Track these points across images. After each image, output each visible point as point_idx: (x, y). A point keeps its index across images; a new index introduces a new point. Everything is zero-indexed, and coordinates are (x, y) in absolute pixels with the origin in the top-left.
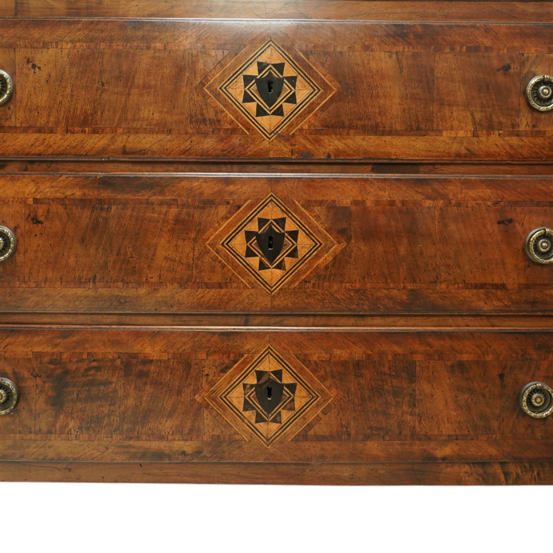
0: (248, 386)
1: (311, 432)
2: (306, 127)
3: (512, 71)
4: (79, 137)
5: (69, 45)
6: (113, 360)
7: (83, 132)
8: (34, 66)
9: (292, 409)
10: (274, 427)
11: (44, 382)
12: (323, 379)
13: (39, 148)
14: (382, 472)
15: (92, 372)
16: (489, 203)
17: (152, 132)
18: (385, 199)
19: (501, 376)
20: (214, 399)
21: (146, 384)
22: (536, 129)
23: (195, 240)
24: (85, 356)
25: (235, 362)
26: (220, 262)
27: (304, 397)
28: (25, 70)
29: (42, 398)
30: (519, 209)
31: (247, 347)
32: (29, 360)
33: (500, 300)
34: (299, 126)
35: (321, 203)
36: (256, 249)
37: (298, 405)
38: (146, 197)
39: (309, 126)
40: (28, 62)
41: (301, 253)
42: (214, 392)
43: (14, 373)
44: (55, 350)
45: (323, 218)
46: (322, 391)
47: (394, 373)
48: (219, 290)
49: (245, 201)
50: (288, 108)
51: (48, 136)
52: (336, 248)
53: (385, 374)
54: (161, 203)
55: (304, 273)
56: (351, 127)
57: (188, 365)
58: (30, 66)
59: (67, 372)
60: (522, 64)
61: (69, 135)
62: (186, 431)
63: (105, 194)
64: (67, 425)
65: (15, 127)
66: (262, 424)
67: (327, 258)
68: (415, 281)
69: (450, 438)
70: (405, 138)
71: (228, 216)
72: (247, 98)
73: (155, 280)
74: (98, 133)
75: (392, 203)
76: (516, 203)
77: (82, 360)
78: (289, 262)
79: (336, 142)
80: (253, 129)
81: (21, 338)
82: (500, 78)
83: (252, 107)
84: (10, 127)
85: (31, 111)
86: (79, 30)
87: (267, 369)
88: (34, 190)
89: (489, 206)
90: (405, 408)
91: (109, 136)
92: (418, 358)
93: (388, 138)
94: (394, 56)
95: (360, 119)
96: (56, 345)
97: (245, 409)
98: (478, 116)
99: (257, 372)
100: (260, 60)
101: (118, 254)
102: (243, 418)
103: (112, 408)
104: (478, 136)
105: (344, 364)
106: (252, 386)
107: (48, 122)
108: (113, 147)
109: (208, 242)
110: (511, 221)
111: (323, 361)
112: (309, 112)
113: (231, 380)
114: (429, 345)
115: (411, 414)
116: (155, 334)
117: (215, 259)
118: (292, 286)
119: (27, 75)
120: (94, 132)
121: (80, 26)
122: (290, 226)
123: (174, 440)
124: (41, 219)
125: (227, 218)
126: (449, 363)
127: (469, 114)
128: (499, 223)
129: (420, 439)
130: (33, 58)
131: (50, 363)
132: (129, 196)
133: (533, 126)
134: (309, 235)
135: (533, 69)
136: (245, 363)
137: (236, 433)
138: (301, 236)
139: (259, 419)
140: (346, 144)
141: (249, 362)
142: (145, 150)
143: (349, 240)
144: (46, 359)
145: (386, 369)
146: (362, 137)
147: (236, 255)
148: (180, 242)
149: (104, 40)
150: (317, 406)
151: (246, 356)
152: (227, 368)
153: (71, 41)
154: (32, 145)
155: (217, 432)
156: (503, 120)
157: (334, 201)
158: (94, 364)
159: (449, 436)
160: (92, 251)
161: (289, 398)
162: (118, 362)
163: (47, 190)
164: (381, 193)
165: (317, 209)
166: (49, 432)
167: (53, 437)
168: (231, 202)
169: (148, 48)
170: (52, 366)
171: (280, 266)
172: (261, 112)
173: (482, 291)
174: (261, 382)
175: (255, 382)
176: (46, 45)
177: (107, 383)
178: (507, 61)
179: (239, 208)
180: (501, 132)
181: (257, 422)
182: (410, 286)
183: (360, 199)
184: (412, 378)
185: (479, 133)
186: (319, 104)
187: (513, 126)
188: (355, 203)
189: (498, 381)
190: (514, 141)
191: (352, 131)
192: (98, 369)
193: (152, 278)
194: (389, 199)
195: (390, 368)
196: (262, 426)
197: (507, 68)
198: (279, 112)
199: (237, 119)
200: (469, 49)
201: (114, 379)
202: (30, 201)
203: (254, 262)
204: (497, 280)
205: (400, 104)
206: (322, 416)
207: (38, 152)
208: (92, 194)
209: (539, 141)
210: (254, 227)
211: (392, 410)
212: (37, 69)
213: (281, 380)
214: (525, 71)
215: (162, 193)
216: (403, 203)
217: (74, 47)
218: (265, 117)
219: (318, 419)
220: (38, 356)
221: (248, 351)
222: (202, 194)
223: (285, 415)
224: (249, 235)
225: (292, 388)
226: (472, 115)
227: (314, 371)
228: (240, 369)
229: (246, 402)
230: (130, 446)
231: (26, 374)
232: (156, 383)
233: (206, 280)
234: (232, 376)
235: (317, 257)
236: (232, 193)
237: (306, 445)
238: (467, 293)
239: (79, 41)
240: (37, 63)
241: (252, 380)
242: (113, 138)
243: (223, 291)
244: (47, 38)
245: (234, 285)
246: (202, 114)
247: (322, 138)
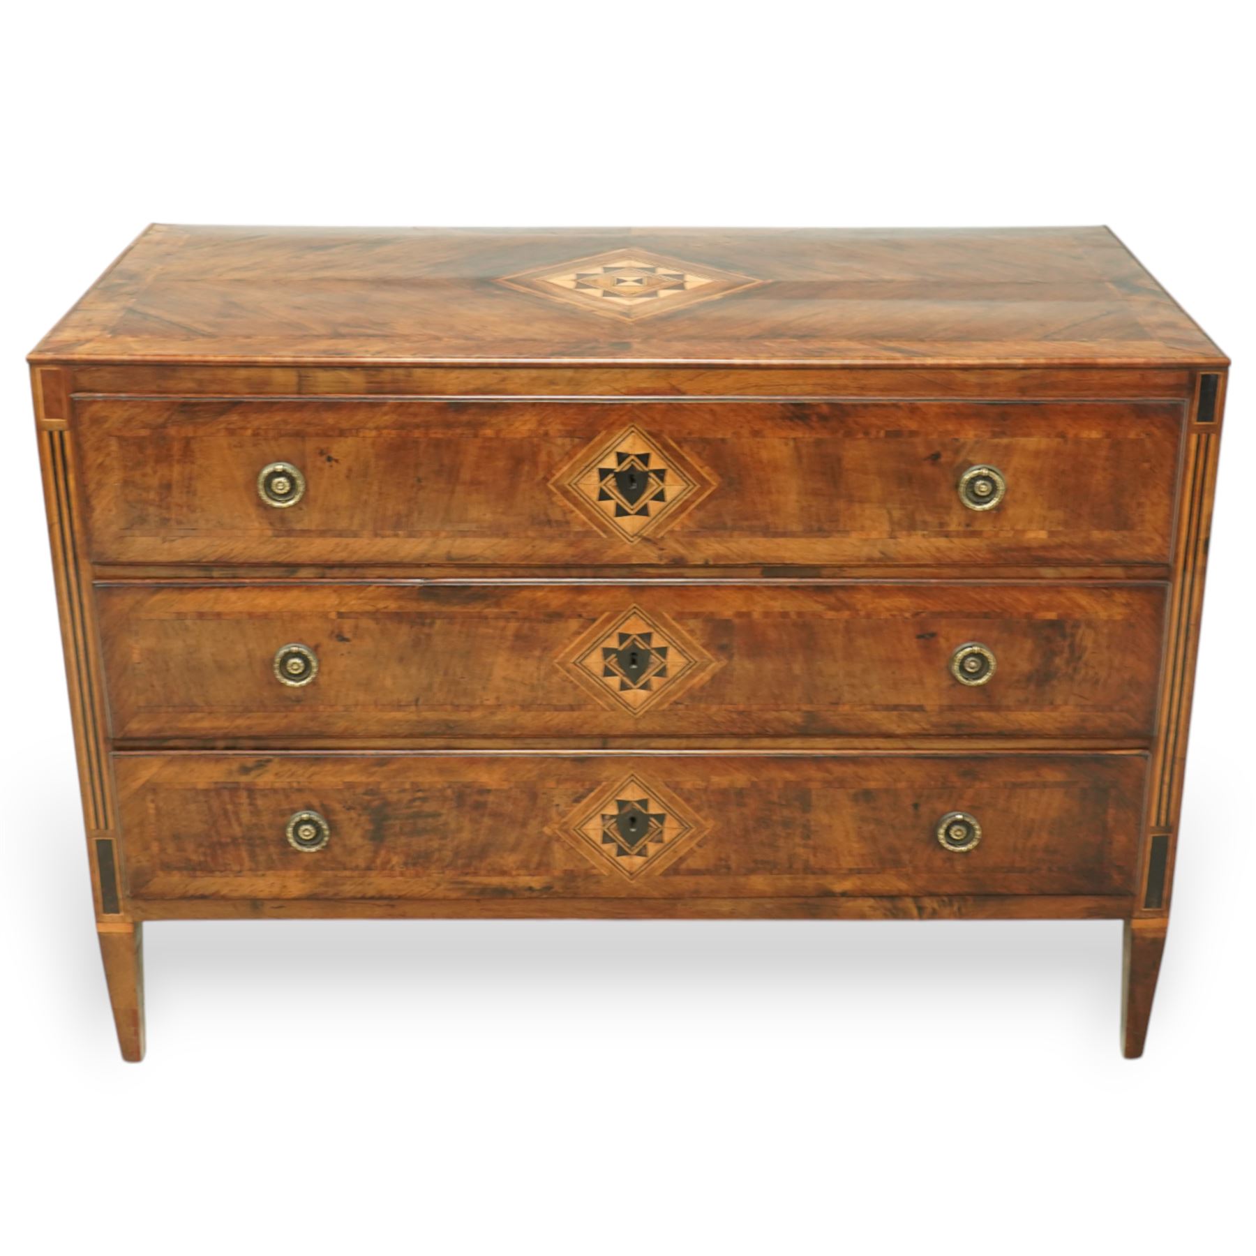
0: (607, 817)
1: (683, 866)
2: (677, 529)
3: (943, 460)
4: (392, 541)
5: (374, 433)
6: (442, 790)
7: (396, 536)
8: (329, 459)
9: (661, 841)
10: (639, 860)
11: (360, 815)
12: (698, 809)
14: (769, 906)
15: (417, 803)
16: (907, 615)
17: (482, 535)
18: (776, 610)
19: (916, 806)
20: (566, 832)
21: (483, 816)
22: (971, 529)
23: (540, 659)
24: (407, 786)
25: (591, 790)
26: (572, 682)
27: (676, 829)
28: (318, 464)
29: (358, 832)
30: (944, 622)
31: (606, 774)
32: (340, 791)
33: (916, 722)
34: (669, 528)
35: (696, 615)
36: (614, 667)
37: (667, 837)
38: (477, 610)
39: (682, 528)
40: (321, 454)
41: (672, 672)
42: (565, 823)
43: (322, 805)
44: (371, 779)
45: (699, 633)
46: (696, 822)
47: (784, 802)
48: (571, 713)
49: (602, 613)
50: (654, 506)
51: (351, 540)
52: (715, 666)
53: (774, 803)
54: (497, 618)
55: (675, 694)
56: (734, 528)
57: (534, 796)
58: (324, 458)
59: (387, 804)
60: (957, 451)
61: (378, 540)
62: (533, 866)
63: (427, 607)
64: (389, 861)
65: (309, 531)
66: (624, 857)
67: (704, 677)
68: (811, 702)
69: (851, 872)
70: (803, 540)
71: (581, 630)
72: (603, 496)
73: (491, 702)
74: (414, 537)
75: (785, 615)
76: (940, 614)
77: (404, 791)
78: (656, 682)
79: (717, 546)
80: (612, 532)
81: (329, 767)
82: (928, 469)
83: (610, 506)
84: (302, 530)
85: (328, 512)
86: (385, 414)
87: (630, 799)
88: (336, 602)
89: (907, 618)
90: (798, 840)
91: (429, 540)
92: (814, 785)
93: (781, 541)
94: (792, 444)
95: (747, 519)
96: (373, 774)
97: (604, 842)
98: (897, 514)
99: (619, 802)
100: (620, 449)
101: (446, 674)
102: (601, 852)
103: (443, 842)
104: (895, 538)
105: (724, 792)
106: (612, 817)
107: (351, 525)
108: (434, 553)
109: (556, 661)
110: (933, 635)
111: (698, 789)
112: (682, 512)
113: (586, 811)
114: (828, 771)
115: (805, 846)
116: (493, 760)
117: (566, 680)
118: (661, 708)
119: (321, 470)
120: (411, 535)
121: (385, 409)
122: (657, 642)
123: (519, 875)
124: (348, 636)
125: (579, 633)
126: (852, 791)
127: (884, 512)
128: (919, 637)
129: (814, 873)
130: (328, 448)
131: (366, 794)
132: (456, 609)
133: (968, 525)
134: (681, 652)
135: (971, 458)
136: (603, 791)
137: (593, 867)
138: (672, 653)
139: (621, 852)
140: (728, 548)
141: (608, 791)
142: (474, 556)
143: (730, 657)
144: (360, 790)
145: (775, 798)
146: (748, 539)
147: (591, 674)
148: (522, 661)
149: (417, 426)
150: (691, 838)
151: (604, 784)
152: (582, 797)
153: (377, 428)
155: (570, 866)
156: (928, 518)
157: (712, 613)
158: (420, 794)
159: (851, 870)
160: (413, 671)
161: (657, 829)
162: (449, 792)
163: (353, 602)
164: (772, 603)
165: (692, 623)
166: (368, 868)
167: (373, 873)
168: (585, 615)
169: (476, 436)
170: (367, 798)
171: (645, 687)
172: (620, 512)
173: (895, 713)
174: (623, 812)
175: (615, 812)
176: (342, 433)
177: (436, 815)
178: (938, 449)
179: (594, 620)
180: (925, 532)
181: (618, 855)
182: (805, 708)
183: (744, 610)
184: (806, 806)
185: (898, 534)
186: (693, 502)
187: (942, 525)
188: (739, 615)
189: (911, 810)
190: (942, 542)
191: (736, 533)
192: (424, 800)
193: (487, 700)
194: (781, 610)
195: (779, 797)
196: (623, 860)
197: (935, 457)
198: (644, 511)
199: (590, 519)
200: (888, 434)
201: (444, 811)
202: (333, 615)
203: (614, 682)
204: (913, 701)
205: (797, 501)
206: (696, 849)
208: (412, 607)
209: (974, 542)
210: (613, 643)
211: (781, 843)
212: (333, 462)
213: (646, 809)
214: (960, 459)
215: (498, 604)
216: (800, 614)
217: (379, 436)
218: (626, 518)
219: (691, 852)
220: (350, 786)
221: (607, 779)
222: (547, 605)
223: (652, 848)
224: (607, 652)
225: (660, 818)
226: (889, 513)
227: (687, 800)
228: (597, 798)
229: (605, 834)
230: (463, 883)
231: (337, 807)
232: (496, 815)
233: (555, 702)
234: (588, 806)
235: (692, 676)
236: (584, 605)
237: (677, 879)
238: (876, 715)
239: (386, 427)
240: (333, 455)
241: (612, 810)
242: (434, 542)
243: (576, 714)
244: (345, 425)
245: (590, 707)
246: (546, 514)
247: (698, 541)
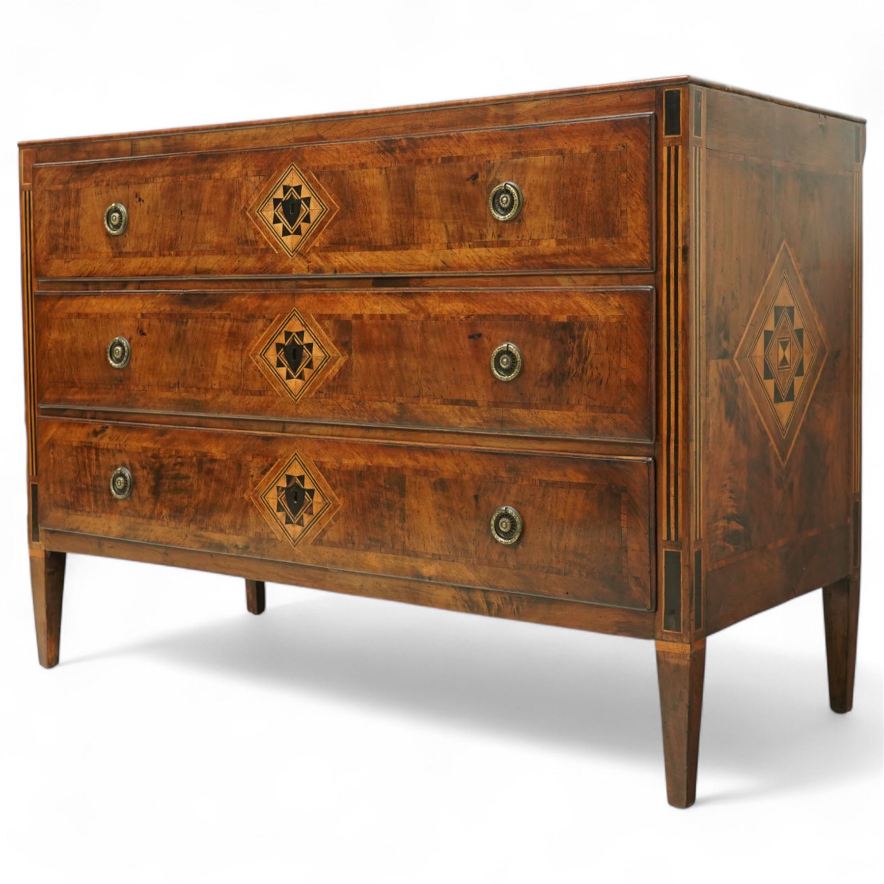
0: (280, 489)
1: (325, 538)
2: (317, 245)
3: (479, 179)
4: (168, 259)
5: (161, 180)
6: (191, 458)
7: (170, 255)
8: (140, 200)
9: (311, 513)
10: (299, 529)
11: (148, 474)
12: (334, 487)
13: (143, 270)
14: (385, 586)
15: (178, 467)
16: (462, 317)
17: (212, 253)
18: (378, 313)
19: (476, 497)
20: (256, 499)
21: (211, 480)
22: (501, 239)
23: (242, 351)
24: (173, 453)
25: (272, 465)
26: (259, 371)
27: (320, 503)
28: (135, 204)
29: (147, 488)
30: (487, 323)
31: (281, 452)
32: (139, 453)
33: (473, 417)
34: (312, 245)
35: (329, 317)
36: (284, 361)
37: (315, 510)
38: (210, 312)
39: (320, 244)
40: (136, 196)
41: (316, 364)
42: (256, 491)
43: (131, 464)
44: (156, 446)
45: (331, 331)
46: (333, 499)
47: (388, 486)
48: (259, 397)
49: (276, 315)
50: (305, 227)
51: (149, 259)
52: (341, 361)
53: (381, 486)
54: (220, 318)
55: (319, 384)
56: (351, 243)
57: (239, 466)
58: (137, 199)
59: (162, 466)
60: (489, 172)
61: (161, 258)
62: (238, 527)
63: (185, 309)
64: (161, 513)
65: (129, 253)
66: (290, 525)
67: (334, 370)
68: (401, 395)
69: (435, 557)
70: (392, 252)
71: (264, 329)
72: (276, 220)
73: (216, 387)
74: (179, 256)
75: (383, 317)
76: (484, 317)
77: (171, 456)
78: (307, 372)
79: (341, 258)
80: (280, 248)
81: (135, 435)
82: (469, 188)
83: (279, 227)
84: (126, 252)
85: (138, 238)
86: (167, 166)
87: (294, 475)
88: (141, 306)
89: (462, 320)
90: (397, 522)
91: (186, 258)
92: (408, 473)
93: (379, 253)
94: (384, 172)
95: (357, 235)
96: (156, 442)
97: (278, 510)
98: (451, 228)
99: (287, 476)
100: (285, 183)
101: (193, 363)
102: (276, 519)
103: (190, 500)
104: (451, 249)
105: (350, 473)
106: (283, 489)
107: (148, 248)
108: (189, 268)
109: (251, 353)
110: (480, 335)
111: (334, 469)
112: (320, 231)
113: (268, 482)
114: (416, 460)
115: (402, 529)
116: (219, 436)
117: (256, 369)
118: (310, 396)
119: (136, 208)
120: (177, 255)
121: (168, 162)
122: (307, 339)
123: (230, 533)
124: (145, 331)
125: (263, 331)
126: (433, 480)
127: (443, 226)
128: (470, 337)
129: (409, 555)
130: (139, 192)
131: (152, 457)
132: (200, 311)
133: (499, 236)
134: (321, 347)
135: (498, 177)
136: (279, 466)
137: (272, 532)
138: (315, 347)
139: (288, 521)
140: (347, 260)
141: (281, 467)
142: (209, 270)
143: (350, 353)
144: (150, 454)
145: (381, 482)
146: (359, 253)
147: (270, 365)
148: (232, 353)
149: (182, 174)
150: (330, 512)
151: (279, 460)
152: (266, 470)
153: (163, 176)
154: (140, 267)
155: (259, 530)
156: (473, 231)
157: (339, 315)
158: (179, 460)
159: (433, 555)
160: (176, 359)
161: (309, 502)
162: (194, 459)
163: (149, 306)
164: (376, 307)
165: (327, 323)
166: (151, 518)
167: (153, 522)
168: (266, 316)
169: (210, 179)
170: (153, 460)
171: (301, 377)
172: (286, 233)
173: (457, 407)
174: (290, 485)
175: (285, 485)
176: (147, 181)
177: (187, 478)
178: (476, 170)
179: (272, 321)
180: (471, 243)
181: (287, 523)
182: (399, 400)
183: (358, 313)
184: (403, 492)
185: (452, 245)
186: (326, 222)
187: (482, 236)
188: (356, 317)
189: (473, 501)
190: (482, 252)
191: (351, 248)
192: (182, 464)
193: (215, 384)
194: (381, 313)
195: (385, 481)
196: (289, 527)
197: (475, 177)
198: (298, 232)
199: (269, 239)
200: (443, 159)
201: (191, 475)
202: (139, 316)
203: (283, 371)
204: (469, 397)
205: (388, 220)
206: (333, 523)
207: (143, 273)
208: (177, 309)
209: (504, 251)
210: (281, 339)
211: (386, 523)
212: (142, 202)
213: (303, 485)
214: (491, 179)
215: (220, 308)
216: (393, 316)
217: (164, 181)
218: (289, 237)
219: (330, 525)
220: (145, 450)
221: (281, 456)
222: (247, 309)
223: (307, 519)
224: (279, 346)
225: (311, 492)
226: (446, 227)
227: (328, 479)
228: (275, 472)
229: (279, 504)
230: (201, 536)
231: (138, 466)
232: (219, 481)
233: (250, 388)
234: (269, 478)
235: (327, 369)
236: (267, 308)
237: (322, 549)
238: (445, 409)
239: (167, 176)
240: (142, 197)
241: (283, 483)
242: (189, 259)
243: (262, 398)
244: (148, 175)
245: (270, 393)
246: (246, 236)
247: (329, 254)
